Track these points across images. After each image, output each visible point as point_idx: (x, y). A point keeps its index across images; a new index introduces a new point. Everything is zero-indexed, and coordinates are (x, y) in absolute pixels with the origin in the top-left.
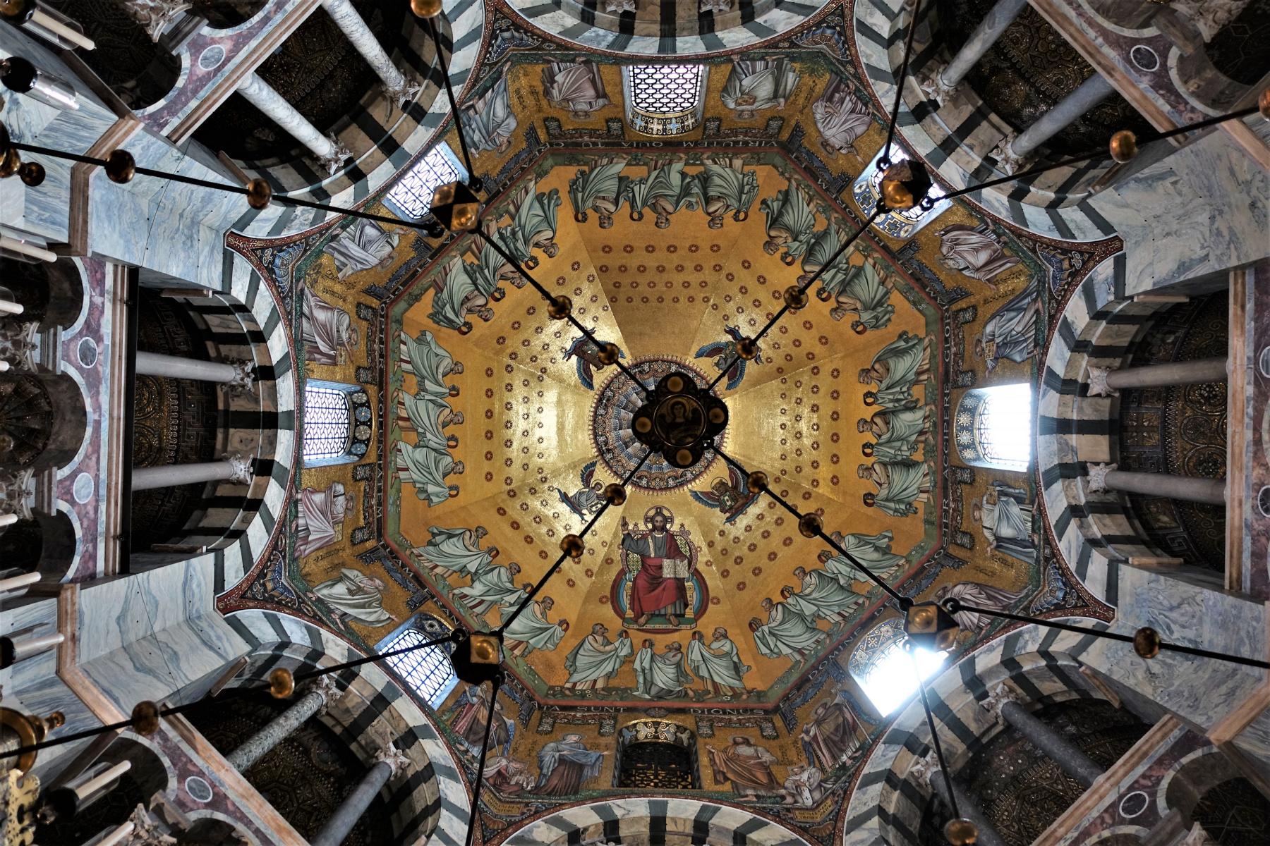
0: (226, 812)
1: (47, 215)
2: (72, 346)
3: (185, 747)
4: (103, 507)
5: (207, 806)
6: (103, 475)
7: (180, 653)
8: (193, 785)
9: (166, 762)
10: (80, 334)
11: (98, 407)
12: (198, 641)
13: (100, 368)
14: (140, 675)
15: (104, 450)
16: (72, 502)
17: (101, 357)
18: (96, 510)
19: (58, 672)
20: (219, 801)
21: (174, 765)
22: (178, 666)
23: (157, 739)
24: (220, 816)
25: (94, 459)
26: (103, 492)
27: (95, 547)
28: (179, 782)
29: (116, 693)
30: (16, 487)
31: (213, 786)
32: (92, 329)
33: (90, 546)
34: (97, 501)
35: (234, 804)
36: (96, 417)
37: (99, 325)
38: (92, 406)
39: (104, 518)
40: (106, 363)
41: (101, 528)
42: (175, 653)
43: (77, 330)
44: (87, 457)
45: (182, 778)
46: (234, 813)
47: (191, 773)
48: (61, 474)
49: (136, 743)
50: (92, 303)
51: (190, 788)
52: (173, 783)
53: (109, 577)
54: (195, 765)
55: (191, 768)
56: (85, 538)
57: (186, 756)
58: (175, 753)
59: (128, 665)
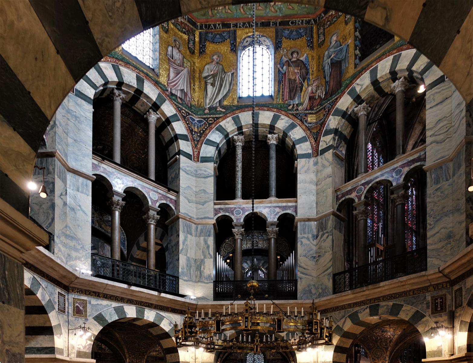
0: (247, 211)
1: (85, 187)
3: (227, 206)
4: (159, 191)
5: (243, 214)
6: (151, 188)
7: (204, 189)
8: (236, 213)
9: (227, 214)
12: (203, 179)
14: (205, 206)
15: (145, 185)
16: (157, 201)
17: (119, 175)
18: (160, 194)
19: (195, 224)
20: (244, 210)
21: (229, 213)
22: (207, 193)
23: (221, 211)
24: (247, 213)
25: (147, 189)
26: (155, 189)
27: (169, 198)
29: (207, 216)
30: (152, 217)
31: (240, 208)
33: (169, 199)
34: (158, 192)
35: (246, 208)
36: (136, 184)
38: (132, 184)
39: (162, 192)
41: (164, 193)
42: (204, 190)
44: (146, 192)
45: (233, 214)
46: (248, 209)
47: (233, 210)
48: (150, 203)
49: (219, 217)
50: (103, 172)
52: (233, 217)
53: (178, 197)
54: (232, 208)
55: (232, 209)
56: (166, 200)
57: (229, 208)
58: (226, 210)
59: (201, 206)
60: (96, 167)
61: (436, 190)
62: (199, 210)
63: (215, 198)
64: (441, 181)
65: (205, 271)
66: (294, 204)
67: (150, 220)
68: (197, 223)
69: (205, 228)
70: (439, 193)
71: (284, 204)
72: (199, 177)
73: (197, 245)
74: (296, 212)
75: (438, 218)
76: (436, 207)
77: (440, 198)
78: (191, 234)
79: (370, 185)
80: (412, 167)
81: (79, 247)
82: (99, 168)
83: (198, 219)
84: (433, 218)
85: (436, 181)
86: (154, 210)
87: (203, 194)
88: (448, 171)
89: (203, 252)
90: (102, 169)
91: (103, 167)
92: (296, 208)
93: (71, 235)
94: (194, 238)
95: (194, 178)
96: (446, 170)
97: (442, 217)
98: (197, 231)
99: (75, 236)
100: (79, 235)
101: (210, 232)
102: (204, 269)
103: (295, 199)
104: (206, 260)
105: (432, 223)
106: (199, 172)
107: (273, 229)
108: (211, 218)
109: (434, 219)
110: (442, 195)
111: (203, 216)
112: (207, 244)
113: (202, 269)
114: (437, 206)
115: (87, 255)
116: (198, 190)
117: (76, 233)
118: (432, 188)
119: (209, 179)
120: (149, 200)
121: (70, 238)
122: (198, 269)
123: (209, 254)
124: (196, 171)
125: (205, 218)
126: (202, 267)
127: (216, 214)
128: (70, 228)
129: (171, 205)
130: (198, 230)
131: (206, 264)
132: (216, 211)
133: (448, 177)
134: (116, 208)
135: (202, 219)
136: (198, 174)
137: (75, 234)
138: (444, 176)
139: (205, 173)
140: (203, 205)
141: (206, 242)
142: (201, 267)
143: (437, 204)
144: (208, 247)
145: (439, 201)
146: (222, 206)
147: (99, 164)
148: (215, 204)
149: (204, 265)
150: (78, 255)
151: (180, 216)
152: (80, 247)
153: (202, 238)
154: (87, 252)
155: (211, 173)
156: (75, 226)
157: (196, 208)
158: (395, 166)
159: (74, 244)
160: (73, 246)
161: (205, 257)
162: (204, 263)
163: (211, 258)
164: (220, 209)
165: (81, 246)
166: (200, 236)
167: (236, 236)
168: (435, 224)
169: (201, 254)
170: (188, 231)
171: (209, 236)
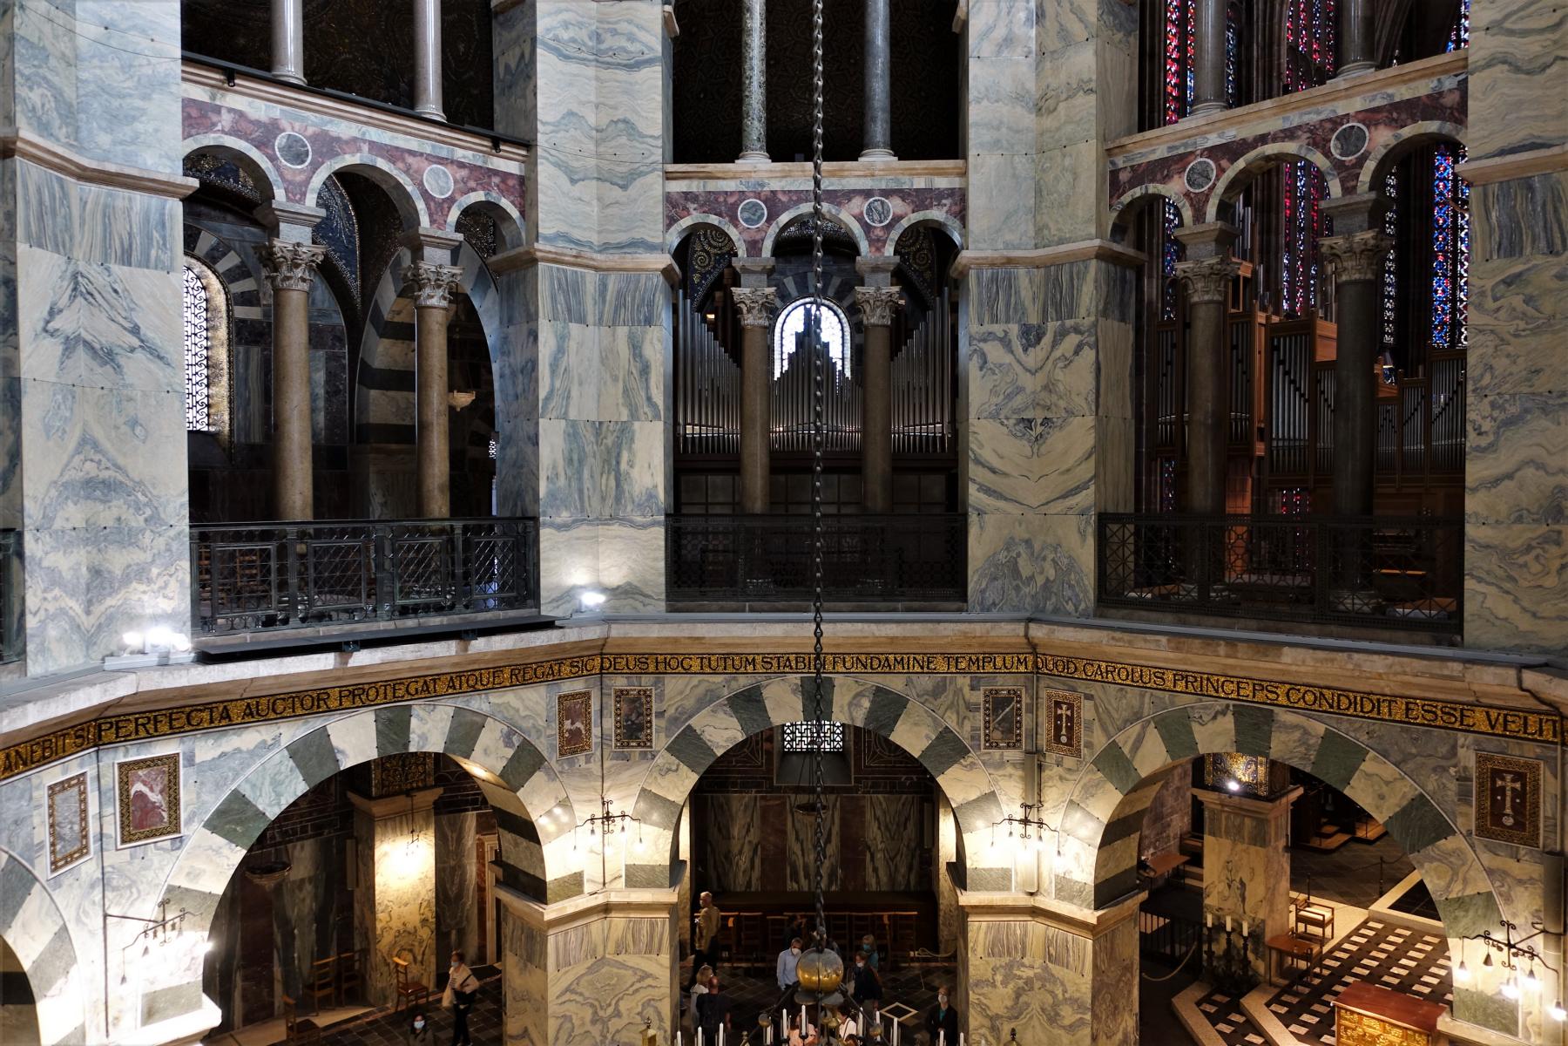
0: (786, 208)
1: (157, 236)
2: (289, 177)
3: (713, 186)
4: (459, 153)
5: (770, 220)
6: (427, 147)
7: (629, 116)
8: (746, 215)
9: (713, 219)
10: (273, 159)
11: (354, 143)
12: (622, 75)
13: (311, 130)
14: (633, 190)
15: (402, 141)
16: (451, 200)
17: (297, 125)
18: (462, 165)
19: (596, 269)
20: (774, 204)
21: (719, 215)
22: (642, 136)
23: (692, 206)
24: (784, 218)
25: (410, 160)
26: (445, 153)
27: (496, 173)
28: (736, 226)
29: (637, 234)
30: (433, 277)
31: (758, 195)
32: (265, 135)
33: (496, 180)
34: (452, 162)
35: (784, 192)
36: (365, 147)
37: (257, 123)
38: (353, 153)
39: (470, 153)
40: (304, 119)
41: (478, 160)
42: (625, 121)
43: (270, 164)
44: (407, 172)
45: (734, 221)
46: (791, 199)
47: (735, 206)
48: (425, 221)
50: (234, 132)
51: (746, 221)
52: (733, 233)
53: (531, 163)
54: (732, 193)
55: (731, 200)
56: (486, 187)
57: (719, 193)
58: (711, 202)
59: (617, 193)
60: (204, 116)
61: (1508, 282)
62: (609, 211)
63: (670, 154)
64: (1528, 251)
65: (635, 473)
66: (954, 182)
67: (427, 291)
68: (604, 266)
69: (632, 286)
70: (1517, 301)
71: (920, 183)
72: (609, 65)
73: (603, 361)
74: (962, 215)
75: (1513, 410)
76: (1506, 361)
77: (1522, 325)
78: (582, 320)
79: (1241, 164)
80: (1407, 132)
81: (137, 521)
82: (215, 118)
83: (605, 248)
84: (1493, 405)
85: (1505, 243)
86: (438, 246)
87: (623, 140)
88: (1556, 210)
89: (626, 392)
90: (226, 120)
91: (230, 110)
92: (960, 200)
93: (105, 474)
94: (591, 332)
95: (591, 71)
96: (1550, 207)
97: (1527, 411)
98: (604, 301)
99: (120, 477)
100: (138, 467)
101: (651, 304)
102: (631, 464)
103: (959, 162)
104: (637, 425)
105: (1487, 426)
106: (609, 42)
107: (879, 289)
108: (651, 248)
109: (1496, 413)
110: (1530, 311)
111: (623, 238)
112: (641, 356)
113: (624, 466)
114: (1508, 356)
115: (175, 546)
116: (604, 122)
117: (121, 461)
118: (1489, 265)
119: (645, 72)
120: (421, 205)
121: (98, 493)
122: (610, 464)
123: (649, 399)
124: (598, 38)
125: (635, 244)
126: (625, 456)
127: (671, 221)
128: (96, 446)
129: (505, 203)
130: (608, 298)
131: (637, 445)
132: (674, 207)
133: (1558, 241)
134: (289, 278)
135: (620, 247)
136: (605, 52)
137: (118, 467)
138: (1539, 229)
139: (631, 47)
140: (624, 187)
141: (636, 348)
142: (619, 455)
143: (1510, 349)
144: (645, 370)
145: (1516, 336)
146: (694, 186)
147: (213, 97)
148: (668, 176)
149: (630, 449)
150: (136, 556)
151: (539, 254)
152: (141, 519)
153: (622, 331)
154: (172, 533)
155: (651, 49)
156: (117, 428)
157: (599, 199)
158: (1342, 108)
159: (115, 512)
160: (110, 523)
161: (634, 416)
162: (632, 440)
163: (657, 417)
164: (687, 196)
165: (148, 512)
166: (614, 323)
167: (746, 316)
168: (1497, 434)
169: (621, 401)
170: (569, 311)
171: (649, 321)
